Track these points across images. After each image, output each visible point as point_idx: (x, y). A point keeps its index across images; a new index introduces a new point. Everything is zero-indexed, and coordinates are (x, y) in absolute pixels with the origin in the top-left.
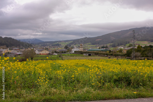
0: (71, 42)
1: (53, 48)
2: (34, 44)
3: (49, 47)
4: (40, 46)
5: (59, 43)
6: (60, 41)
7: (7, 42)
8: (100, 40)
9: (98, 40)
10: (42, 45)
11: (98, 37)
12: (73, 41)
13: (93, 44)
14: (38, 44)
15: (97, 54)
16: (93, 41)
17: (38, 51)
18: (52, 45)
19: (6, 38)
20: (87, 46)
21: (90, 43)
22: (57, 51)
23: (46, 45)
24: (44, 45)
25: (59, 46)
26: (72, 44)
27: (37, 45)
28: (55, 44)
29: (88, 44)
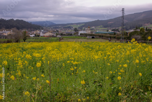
0: (83, 24)
1: (65, 30)
2: (45, 27)
3: (61, 29)
4: (51, 29)
5: (71, 26)
6: (72, 24)
7: (18, 25)
9: (110, 23)
10: (54, 28)
11: (110, 19)
12: (85, 24)
13: (105, 27)
14: (50, 26)
15: (101, 36)
16: (105, 24)
17: (43, 33)
18: (64, 28)
19: (17, 20)
20: (98, 28)
21: (102, 26)
23: (58, 28)
24: (56, 28)
25: (70, 29)
26: (84, 27)
27: (48, 28)
28: (67, 26)
29: (100, 26)
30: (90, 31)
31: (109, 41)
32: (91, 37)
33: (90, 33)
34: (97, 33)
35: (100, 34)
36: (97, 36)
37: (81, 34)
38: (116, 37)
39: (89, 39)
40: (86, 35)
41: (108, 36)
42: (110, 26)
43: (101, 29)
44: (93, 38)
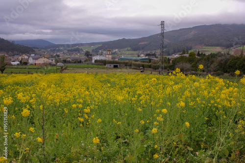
0: (100, 45)
1: (70, 55)
2: (38, 48)
3: (63, 53)
4: (48, 52)
5: (80, 47)
6: (82, 45)
8: (146, 43)
9: (142, 43)
10: (51, 51)
11: (142, 38)
12: (103, 44)
13: (135, 50)
14: (46, 48)
16: (135, 45)
17: (33, 59)
18: (69, 51)
20: (124, 52)
21: (129, 48)
22: (68, 59)
23: (58, 51)
24: (53, 51)
25: (79, 52)
26: (100, 50)
27: (43, 50)
28: (73, 48)
29: (126, 49)
30: (110, 56)
31: (141, 72)
32: (112, 65)
33: (111, 59)
34: (122, 59)
35: (127, 61)
36: (121, 65)
37: (96, 61)
38: (152, 66)
39: (110, 68)
40: (104, 63)
41: (139, 64)
42: (143, 48)
43: (127, 52)
44: (115, 67)
